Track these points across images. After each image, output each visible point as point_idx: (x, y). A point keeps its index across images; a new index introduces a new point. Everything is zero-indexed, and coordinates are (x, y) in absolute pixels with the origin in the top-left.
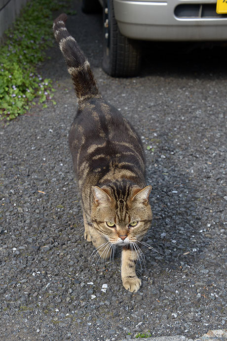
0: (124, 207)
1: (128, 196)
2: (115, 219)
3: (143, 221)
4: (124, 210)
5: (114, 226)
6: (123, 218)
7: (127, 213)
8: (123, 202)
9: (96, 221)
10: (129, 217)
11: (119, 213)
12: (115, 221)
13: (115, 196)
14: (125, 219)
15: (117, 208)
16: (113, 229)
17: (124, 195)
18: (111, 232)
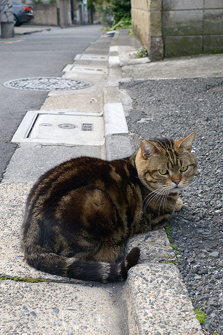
0: (174, 154)
1: (173, 145)
2: (168, 165)
3: (192, 165)
4: (175, 156)
5: (167, 173)
6: (176, 163)
7: (177, 158)
8: (171, 150)
9: (148, 172)
10: (181, 162)
11: (171, 159)
12: (168, 167)
13: (162, 147)
14: (177, 164)
15: (168, 156)
16: (166, 176)
17: (170, 145)
18: (165, 179)
